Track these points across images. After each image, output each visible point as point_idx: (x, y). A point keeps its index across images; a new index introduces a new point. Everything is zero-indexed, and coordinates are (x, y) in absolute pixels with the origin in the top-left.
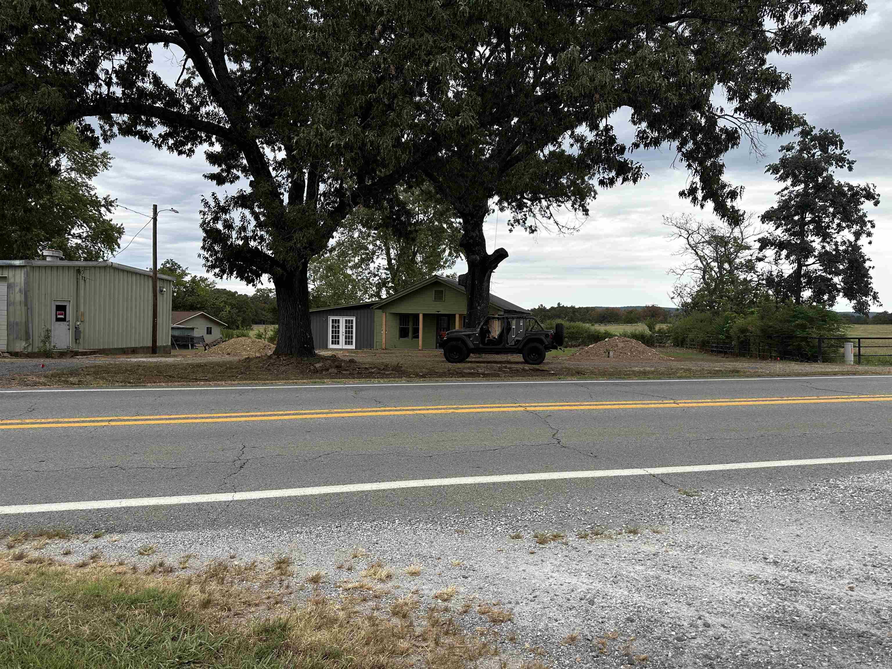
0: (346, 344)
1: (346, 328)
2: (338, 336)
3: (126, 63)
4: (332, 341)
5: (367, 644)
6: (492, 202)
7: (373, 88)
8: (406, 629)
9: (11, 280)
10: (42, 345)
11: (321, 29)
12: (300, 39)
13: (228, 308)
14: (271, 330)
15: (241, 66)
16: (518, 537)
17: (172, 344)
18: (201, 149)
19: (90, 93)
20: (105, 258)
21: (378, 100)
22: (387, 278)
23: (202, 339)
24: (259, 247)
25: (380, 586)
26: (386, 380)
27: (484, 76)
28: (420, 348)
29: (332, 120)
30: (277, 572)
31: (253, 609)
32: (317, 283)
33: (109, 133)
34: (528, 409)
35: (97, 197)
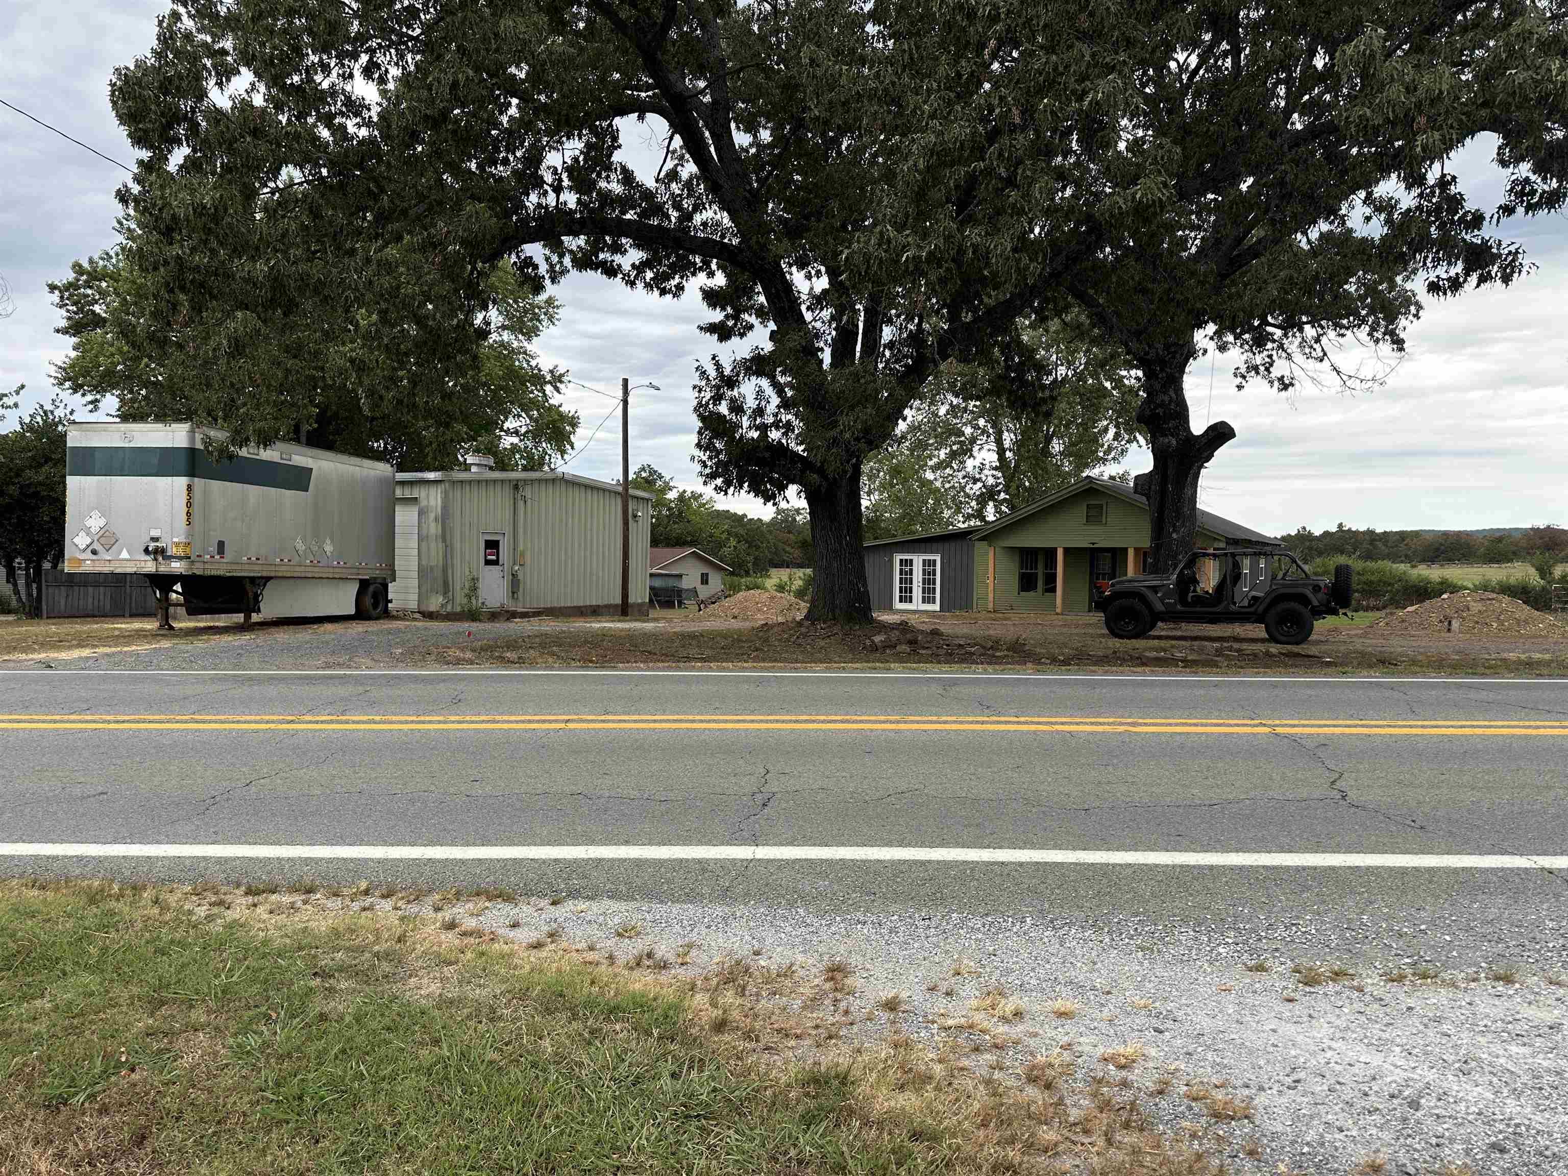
0: (924, 602)
1: (924, 574)
2: (911, 589)
3: (582, 152)
4: (901, 597)
5: (984, 1125)
6: (1203, 337)
7: (979, 152)
8: (1051, 1109)
9: (424, 503)
10: (465, 601)
11: (889, 61)
12: (854, 81)
13: (733, 542)
14: (799, 577)
15: (755, 136)
16: (1260, 968)
17: (651, 600)
18: (696, 283)
19: (532, 207)
20: (552, 466)
21: (989, 172)
22: (997, 485)
23: (694, 591)
24: (784, 441)
25: (1002, 1029)
26: (997, 667)
27: (1187, 105)
28: (1058, 610)
29: (907, 215)
30: (828, 985)
31: (792, 1043)
32: (876, 497)
33: (557, 268)
34: (1279, 730)
35: (540, 370)
